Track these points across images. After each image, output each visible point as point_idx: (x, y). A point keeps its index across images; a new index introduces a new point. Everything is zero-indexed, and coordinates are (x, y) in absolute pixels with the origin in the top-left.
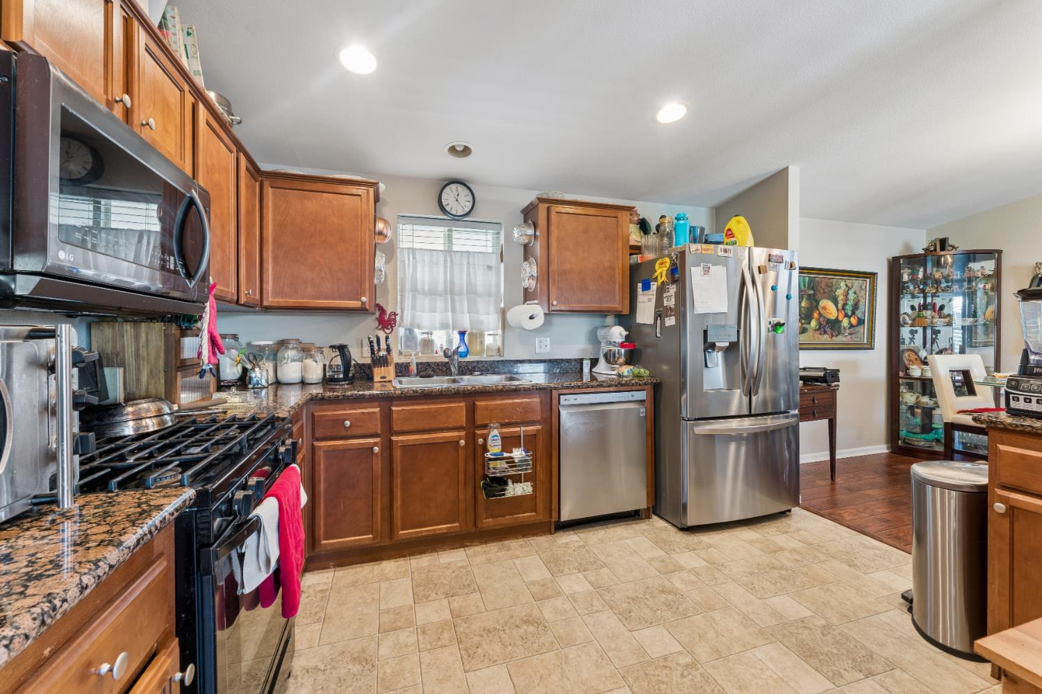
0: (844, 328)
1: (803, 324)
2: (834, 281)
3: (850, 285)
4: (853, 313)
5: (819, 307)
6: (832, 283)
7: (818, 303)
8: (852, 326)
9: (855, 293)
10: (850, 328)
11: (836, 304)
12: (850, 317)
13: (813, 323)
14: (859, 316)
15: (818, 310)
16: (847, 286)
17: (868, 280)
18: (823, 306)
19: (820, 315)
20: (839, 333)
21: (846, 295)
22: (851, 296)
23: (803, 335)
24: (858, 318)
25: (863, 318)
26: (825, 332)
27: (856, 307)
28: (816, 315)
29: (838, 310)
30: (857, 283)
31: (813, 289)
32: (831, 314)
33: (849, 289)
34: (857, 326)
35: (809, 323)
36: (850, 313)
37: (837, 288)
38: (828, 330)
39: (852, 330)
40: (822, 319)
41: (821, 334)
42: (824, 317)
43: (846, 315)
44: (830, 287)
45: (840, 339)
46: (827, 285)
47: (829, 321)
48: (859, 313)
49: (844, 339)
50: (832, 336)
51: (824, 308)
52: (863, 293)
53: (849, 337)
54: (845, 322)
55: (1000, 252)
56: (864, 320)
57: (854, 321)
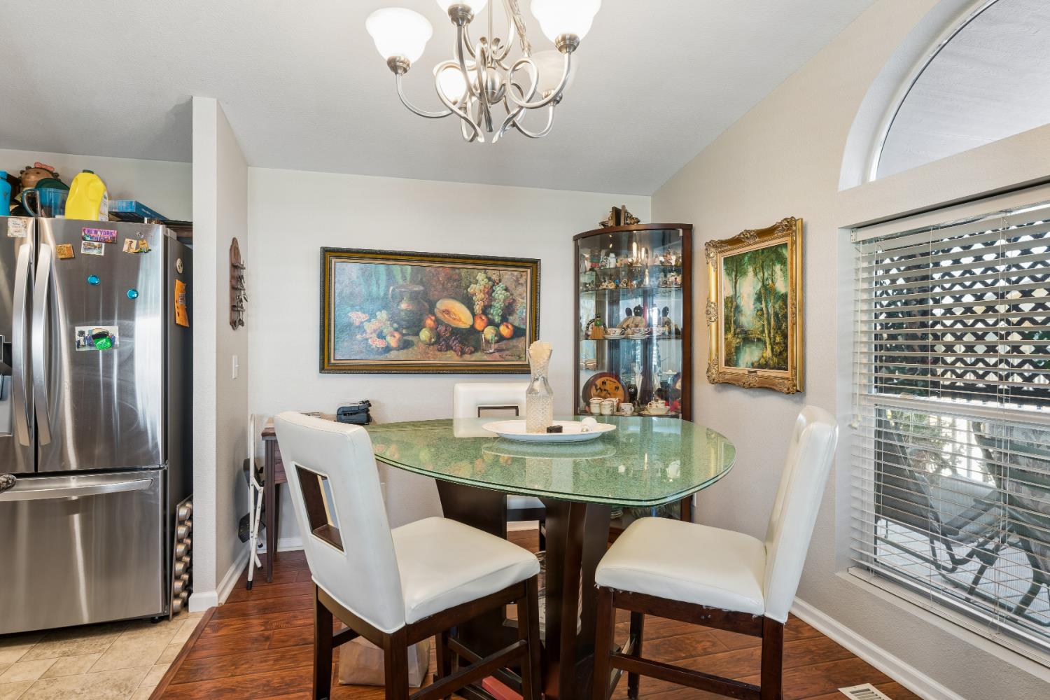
0: (487, 342)
1: (404, 335)
2: (463, 272)
3: (495, 277)
4: (504, 319)
5: (436, 310)
6: (460, 275)
7: (432, 305)
8: (501, 338)
9: (506, 289)
10: (497, 342)
11: (470, 306)
12: (497, 326)
13: (425, 335)
14: (516, 324)
15: (434, 314)
16: (490, 279)
17: (529, 271)
18: (443, 308)
19: (438, 321)
20: (476, 349)
21: (490, 292)
22: (499, 293)
23: (405, 351)
24: (513, 326)
25: (523, 327)
26: (449, 348)
27: (508, 310)
28: (429, 322)
29: (474, 315)
30: (508, 275)
31: (421, 283)
32: (460, 320)
33: (495, 283)
34: (512, 338)
35: (417, 334)
36: (497, 319)
37: (470, 283)
38: (455, 344)
39: (503, 344)
40: (442, 328)
41: (440, 350)
42: (447, 326)
43: (491, 323)
44: (455, 280)
45: (478, 358)
46: (449, 279)
47: (456, 332)
48: (515, 320)
49: (485, 357)
50: (463, 353)
51: (447, 312)
52: (521, 289)
53: (497, 354)
54: (489, 333)
55: (688, 229)
56: (525, 330)
57: (505, 330)
